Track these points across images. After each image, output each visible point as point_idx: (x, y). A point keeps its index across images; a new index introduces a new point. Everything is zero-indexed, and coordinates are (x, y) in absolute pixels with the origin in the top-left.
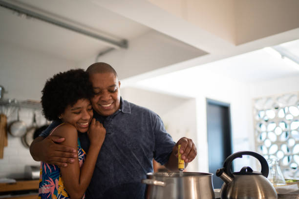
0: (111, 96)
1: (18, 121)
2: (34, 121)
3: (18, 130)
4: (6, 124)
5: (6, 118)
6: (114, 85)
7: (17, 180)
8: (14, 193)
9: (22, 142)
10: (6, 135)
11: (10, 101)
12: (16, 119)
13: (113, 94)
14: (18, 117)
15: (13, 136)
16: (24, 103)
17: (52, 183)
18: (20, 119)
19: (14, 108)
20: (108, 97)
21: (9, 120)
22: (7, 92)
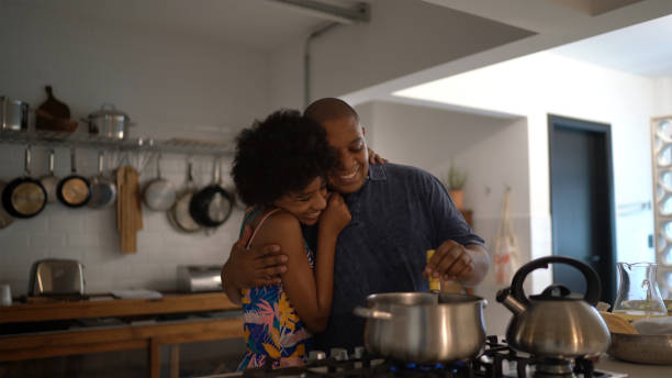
0: (356, 159)
1: (159, 179)
2: (190, 178)
3: (160, 197)
4: (137, 186)
5: (137, 174)
6: (358, 139)
7: (164, 292)
8: (162, 317)
9: (170, 221)
10: (139, 208)
11: (141, 142)
12: (155, 175)
13: (357, 156)
14: (159, 172)
15: (152, 210)
16: (167, 143)
17: (269, 309)
18: (163, 176)
19: (150, 154)
20: (350, 161)
21: (142, 179)
22: (133, 125)
